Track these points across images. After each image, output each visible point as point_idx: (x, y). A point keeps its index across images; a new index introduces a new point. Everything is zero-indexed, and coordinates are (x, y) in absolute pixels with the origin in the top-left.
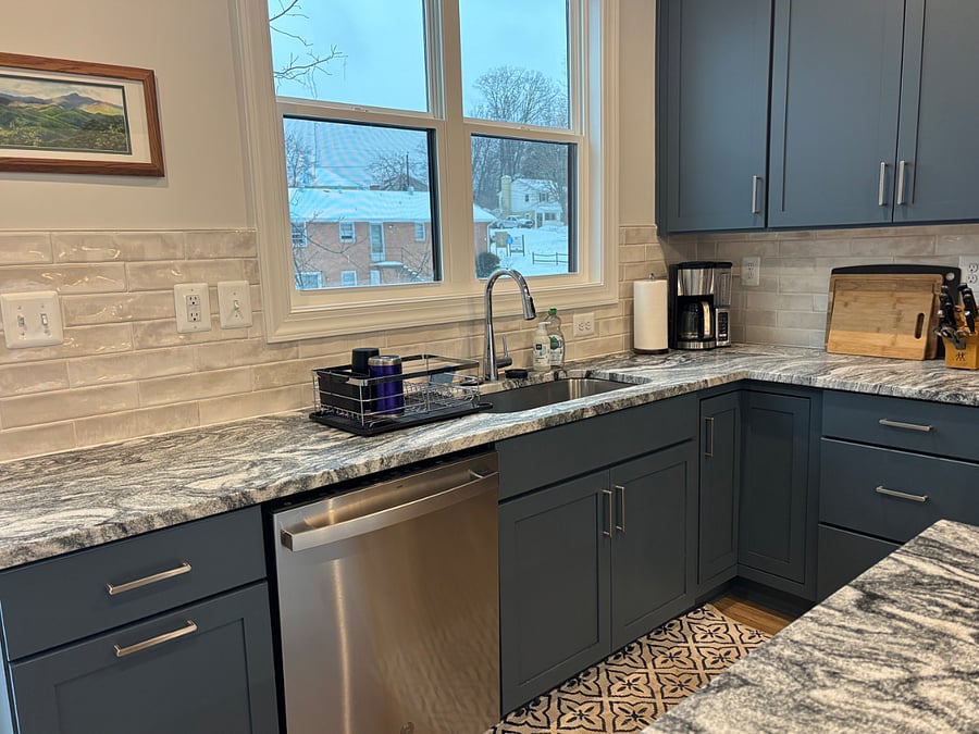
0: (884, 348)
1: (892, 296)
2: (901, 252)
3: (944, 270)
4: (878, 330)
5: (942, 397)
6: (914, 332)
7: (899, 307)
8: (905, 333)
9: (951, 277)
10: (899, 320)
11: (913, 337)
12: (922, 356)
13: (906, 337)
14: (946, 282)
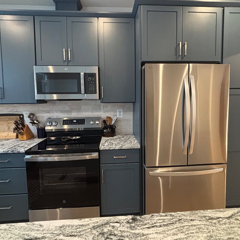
0: (5, 136)
1: (7, 122)
2: (9, 110)
3: (19, 115)
4: (4, 132)
5: (9, 152)
6: (13, 131)
7: (9, 125)
8: (11, 132)
9: (21, 116)
10: (9, 128)
11: (13, 133)
12: (15, 137)
13: (11, 133)
14: (20, 118)
